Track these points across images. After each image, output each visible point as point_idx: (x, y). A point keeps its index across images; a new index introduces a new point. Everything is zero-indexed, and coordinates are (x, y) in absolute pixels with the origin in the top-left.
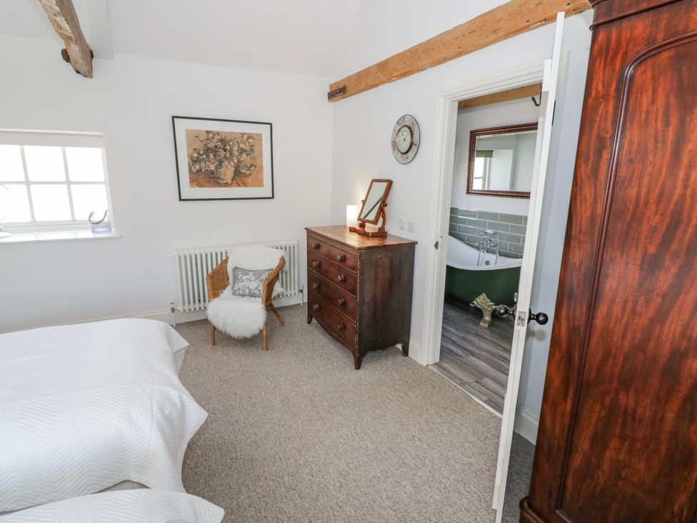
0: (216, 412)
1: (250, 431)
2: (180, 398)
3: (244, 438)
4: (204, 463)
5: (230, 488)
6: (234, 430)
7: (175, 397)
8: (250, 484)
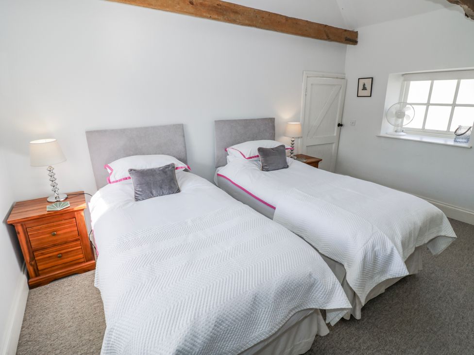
0: (455, 300)
1: (466, 332)
2: (392, 249)
3: (455, 329)
4: (413, 314)
5: (411, 340)
6: (454, 319)
7: (389, 246)
8: (426, 352)
